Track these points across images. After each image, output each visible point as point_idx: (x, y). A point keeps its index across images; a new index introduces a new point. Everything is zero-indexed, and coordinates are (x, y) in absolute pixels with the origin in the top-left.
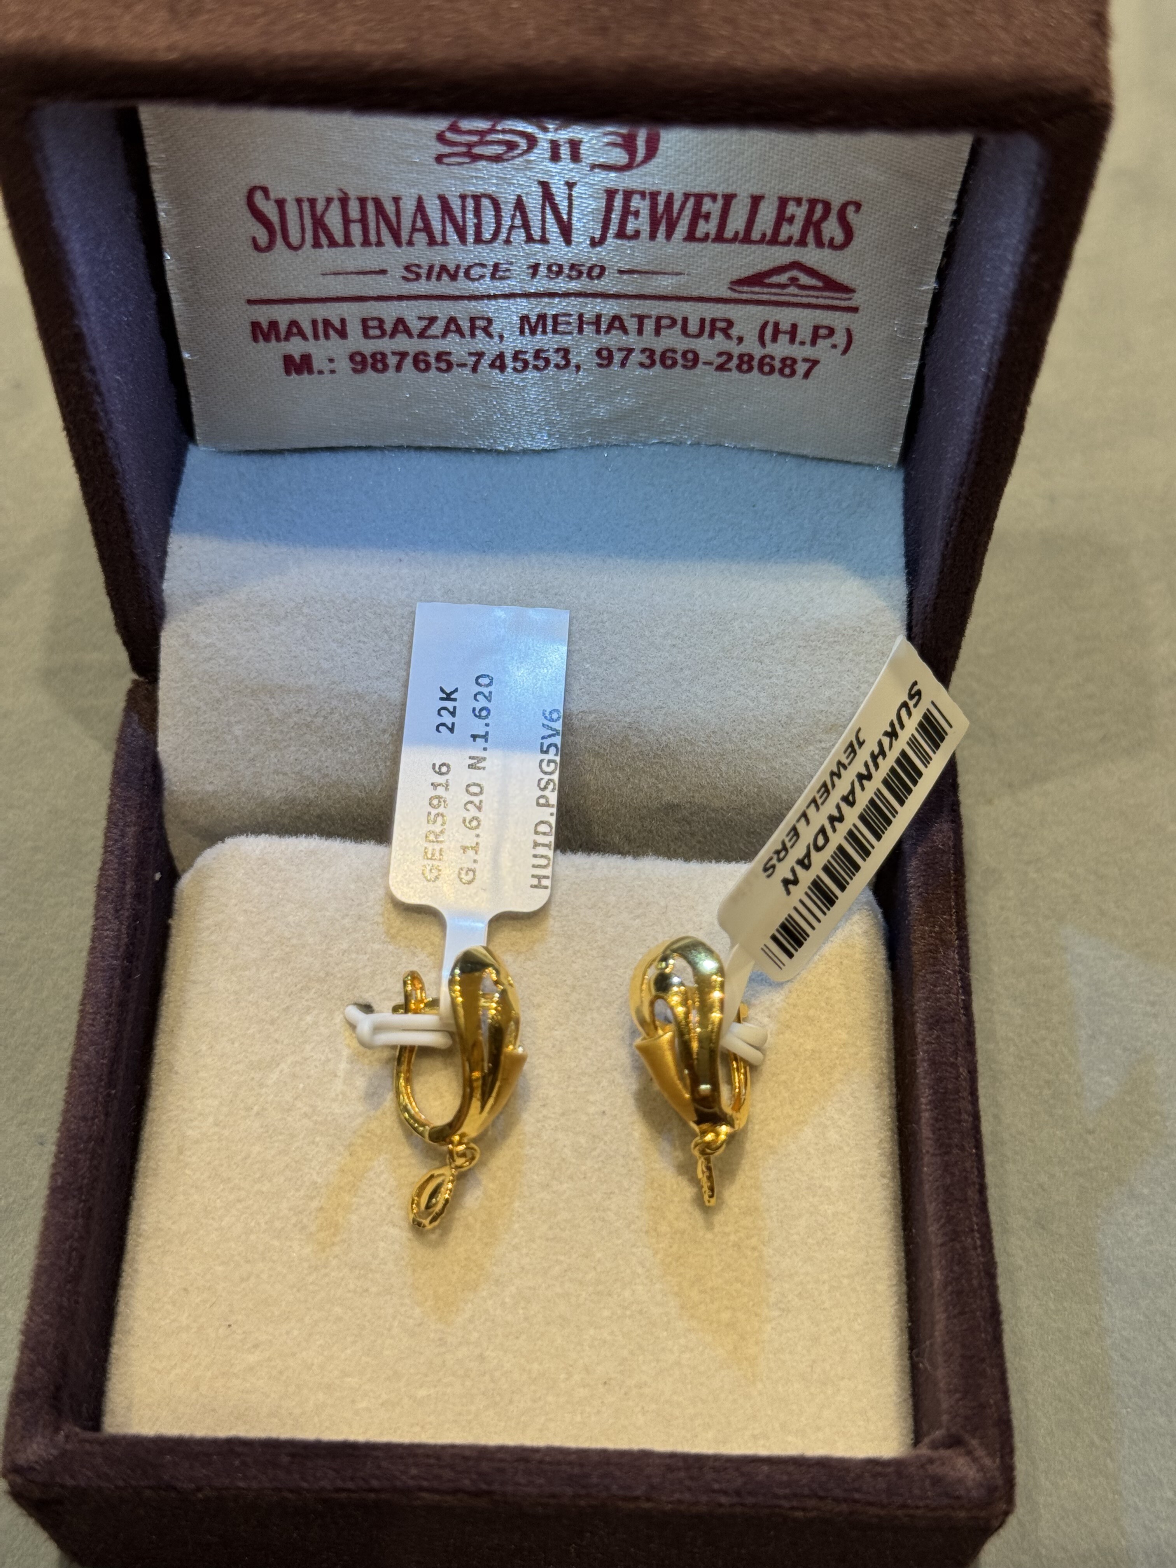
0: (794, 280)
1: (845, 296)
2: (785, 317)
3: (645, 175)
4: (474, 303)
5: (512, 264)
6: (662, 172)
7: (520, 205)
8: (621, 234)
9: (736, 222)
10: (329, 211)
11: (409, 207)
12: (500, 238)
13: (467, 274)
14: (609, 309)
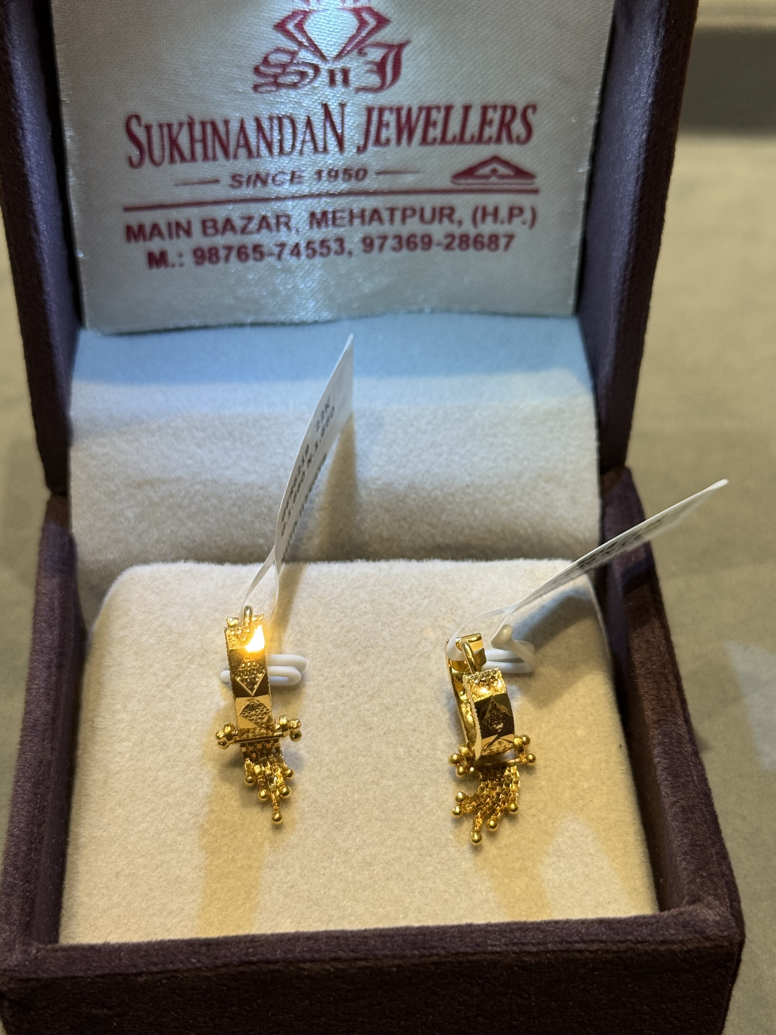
0: (494, 171)
1: (529, 181)
2: (490, 201)
3: (392, 95)
4: (279, 204)
5: (304, 171)
6: (403, 91)
7: (309, 124)
8: (377, 141)
9: (454, 128)
10: (181, 134)
11: (235, 128)
12: (296, 151)
13: (274, 180)
14: (369, 203)
